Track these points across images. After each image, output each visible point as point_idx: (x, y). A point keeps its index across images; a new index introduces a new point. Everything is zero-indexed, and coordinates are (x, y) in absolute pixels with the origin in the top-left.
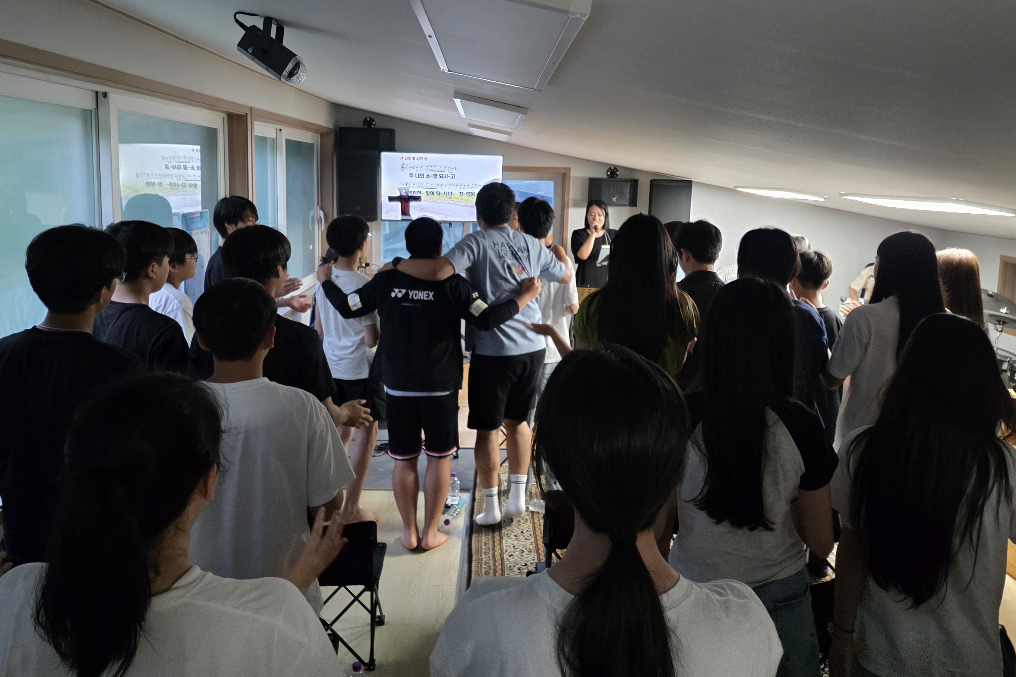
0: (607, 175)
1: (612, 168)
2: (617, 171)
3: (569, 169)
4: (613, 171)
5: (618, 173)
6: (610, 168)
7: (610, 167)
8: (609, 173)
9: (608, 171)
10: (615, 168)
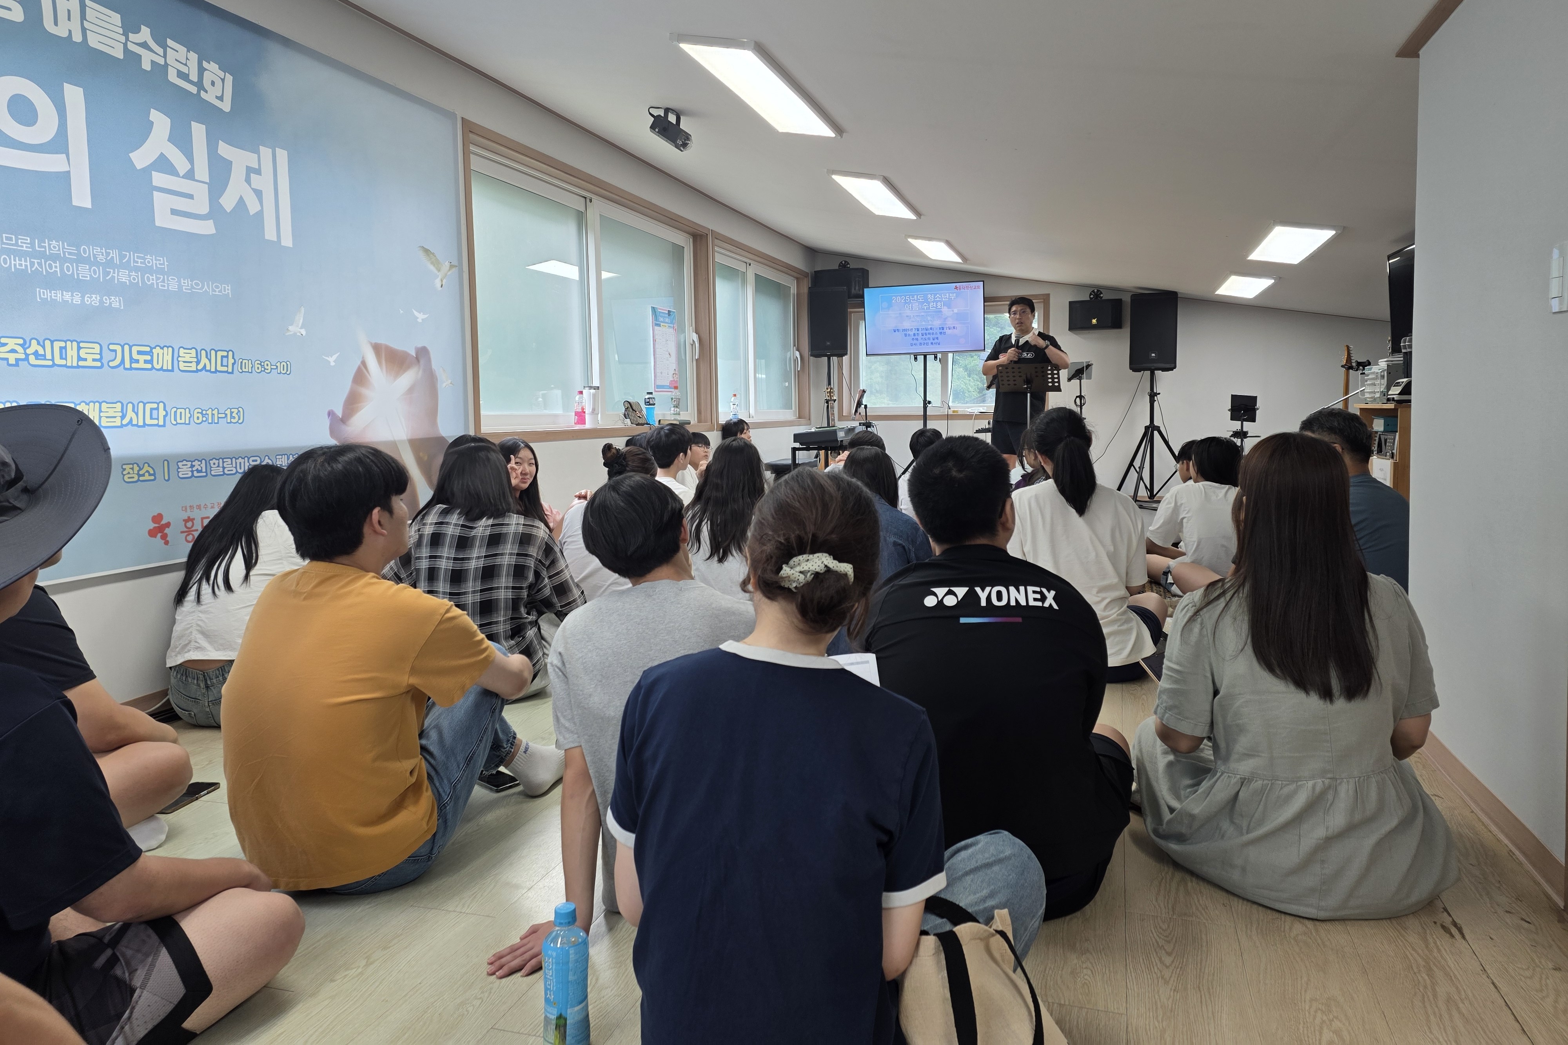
0: (1090, 298)
1: (1096, 291)
2: (1101, 293)
3: (1049, 295)
4: (1097, 293)
5: (1102, 295)
6: (1093, 291)
7: (1094, 289)
8: (1092, 296)
9: (1090, 295)
10: (1098, 291)
